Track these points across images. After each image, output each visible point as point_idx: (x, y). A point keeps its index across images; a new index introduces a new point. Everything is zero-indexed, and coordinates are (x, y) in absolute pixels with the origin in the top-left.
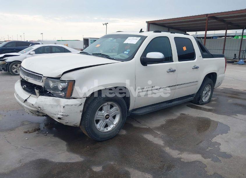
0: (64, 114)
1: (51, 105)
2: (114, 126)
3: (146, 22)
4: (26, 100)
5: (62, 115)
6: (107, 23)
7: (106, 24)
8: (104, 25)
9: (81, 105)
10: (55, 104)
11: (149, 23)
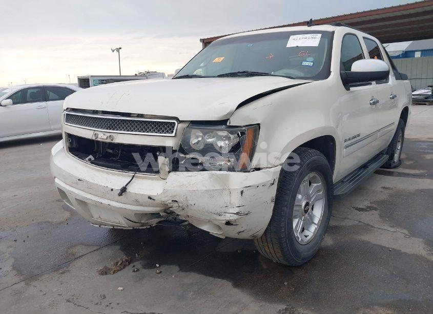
0: (242, 210)
1: (208, 191)
2: (316, 226)
3: (201, 40)
4: (124, 190)
5: (237, 214)
6: (120, 48)
7: (118, 50)
8: (113, 51)
9: (273, 184)
10: (218, 187)
11: (205, 41)
